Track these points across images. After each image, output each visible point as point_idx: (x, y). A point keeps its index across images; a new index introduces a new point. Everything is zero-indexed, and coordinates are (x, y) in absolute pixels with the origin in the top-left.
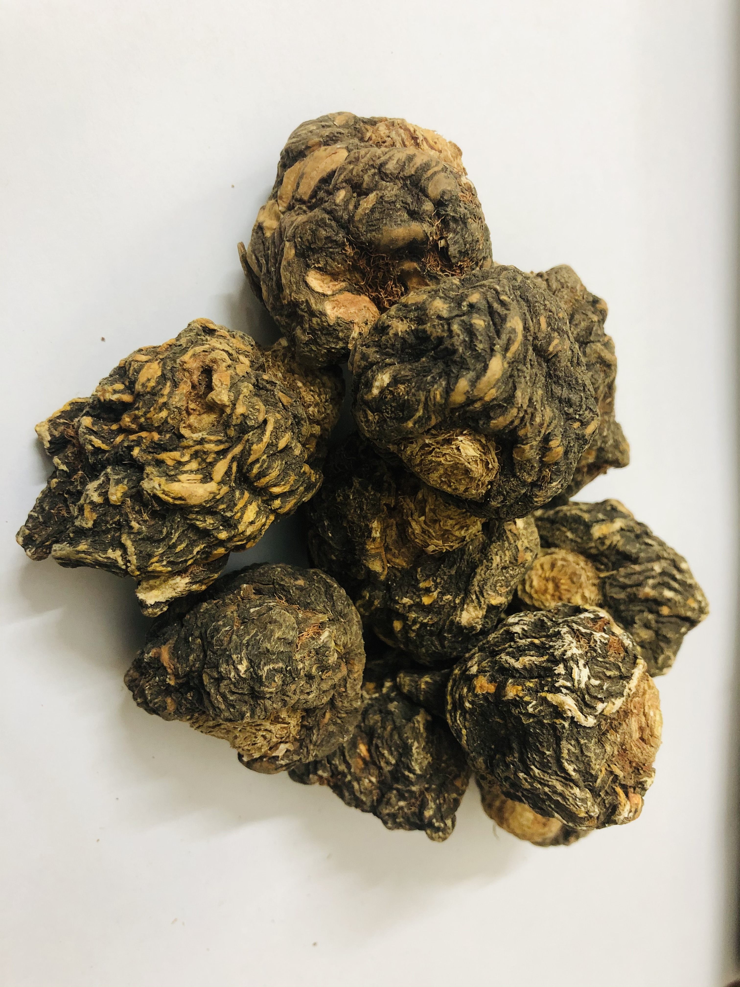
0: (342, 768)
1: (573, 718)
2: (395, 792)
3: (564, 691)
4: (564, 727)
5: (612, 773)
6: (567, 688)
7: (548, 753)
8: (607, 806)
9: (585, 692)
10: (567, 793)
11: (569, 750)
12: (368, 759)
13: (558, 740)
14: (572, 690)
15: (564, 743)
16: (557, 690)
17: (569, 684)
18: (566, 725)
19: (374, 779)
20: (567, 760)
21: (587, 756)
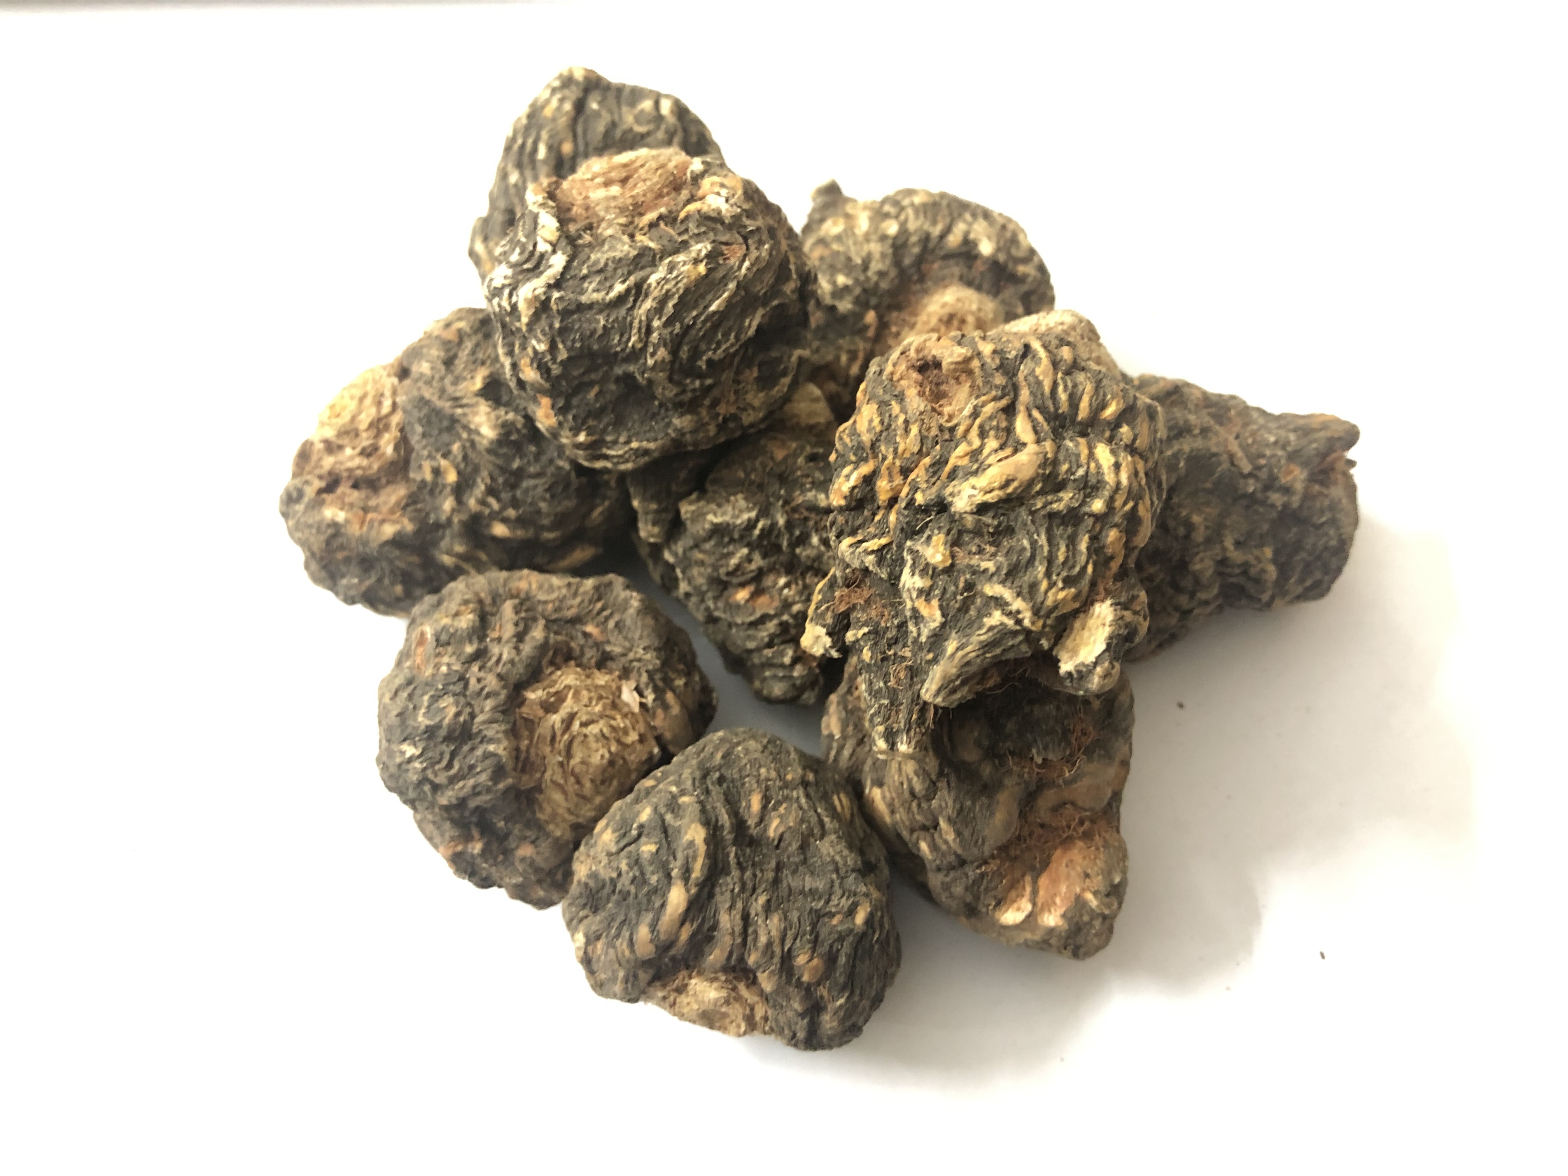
0: (772, 626)
1: (549, 286)
2: (798, 551)
3: (514, 299)
4: (561, 299)
5: (652, 225)
6: (510, 295)
7: (602, 322)
8: (703, 229)
9: (519, 269)
10: (656, 293)
11: (594, 291)
12: (752, 588)
13: (581, 308)
14: (514, 288)
15: (584, 299)
16: (514, 307)
17: (506, 292)
18: (556, 295)
19: (782, 581)
20: (607, 294)
21: (606, 265)
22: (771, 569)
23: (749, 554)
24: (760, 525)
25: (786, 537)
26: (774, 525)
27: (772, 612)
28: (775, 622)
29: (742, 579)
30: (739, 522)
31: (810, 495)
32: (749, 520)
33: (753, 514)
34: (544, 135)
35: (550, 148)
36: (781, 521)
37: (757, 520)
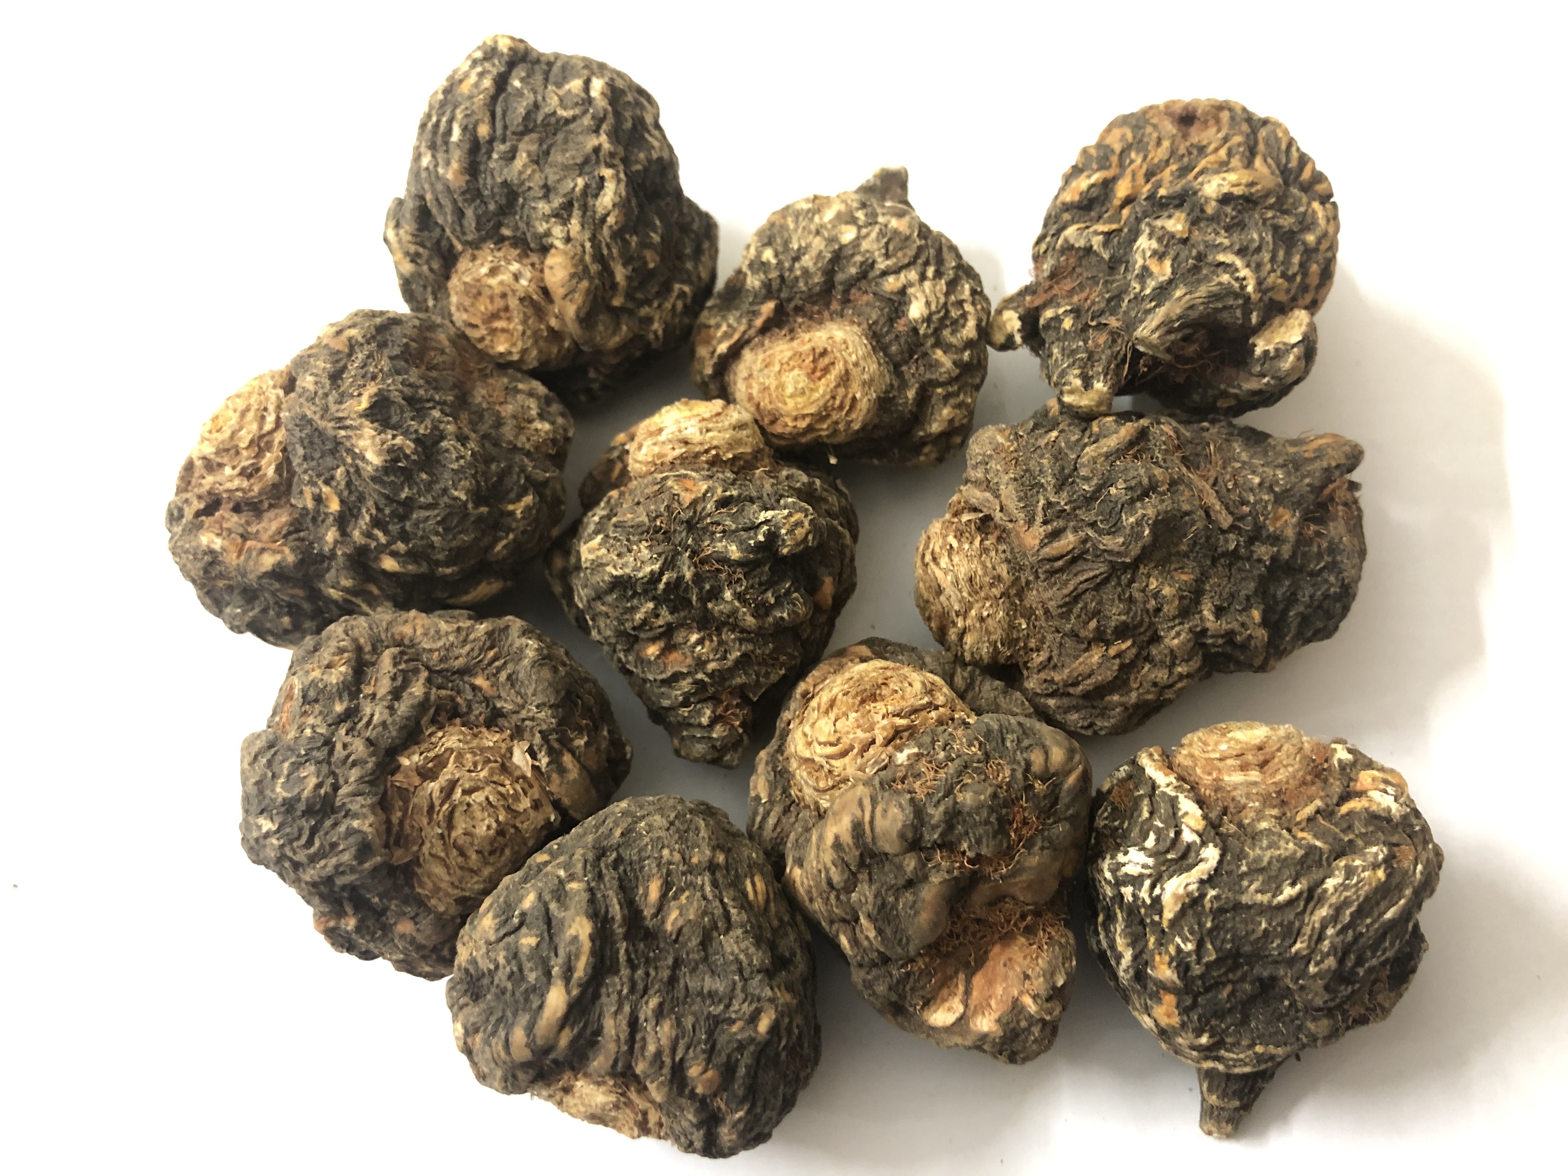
2: (710, 605)
12: (661, 644)
19: (694, 637)
22: (681, 625)
23: (656, 608)
24: (665, 579)
25: (695, 591)
26: (680, 579)
27: (685, 670)
28: (689, 680)
29: (650, 634)
30: (640, 575)
31: (720, 546)
32: (652, 573)
33: (656, 567)
34: (459, 115)
35: (465, 129)
36: (688, 575)
37: (661, 573)
